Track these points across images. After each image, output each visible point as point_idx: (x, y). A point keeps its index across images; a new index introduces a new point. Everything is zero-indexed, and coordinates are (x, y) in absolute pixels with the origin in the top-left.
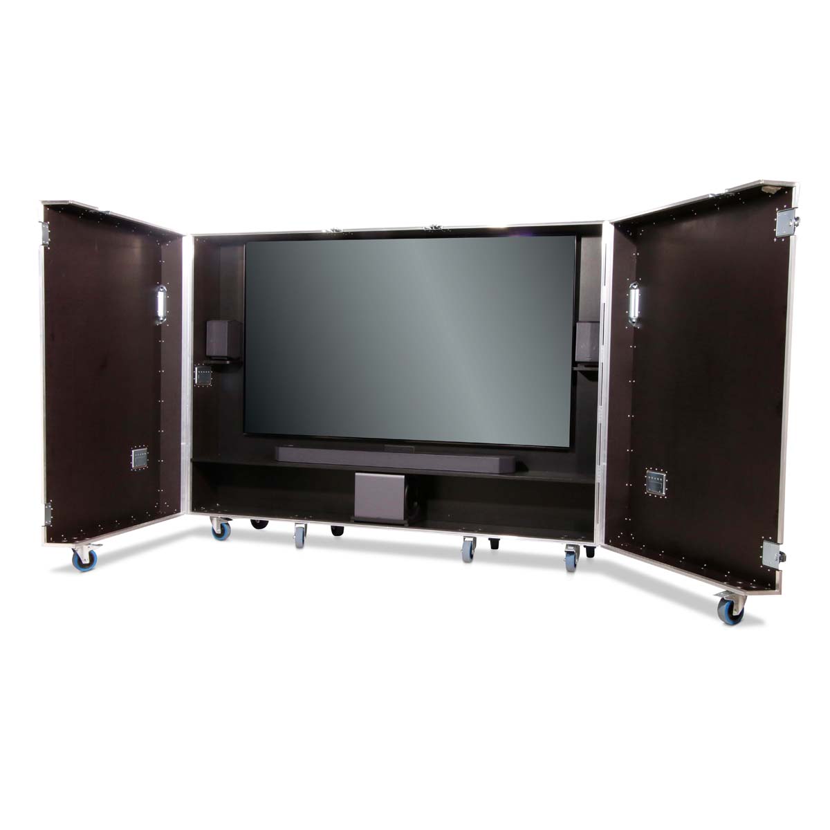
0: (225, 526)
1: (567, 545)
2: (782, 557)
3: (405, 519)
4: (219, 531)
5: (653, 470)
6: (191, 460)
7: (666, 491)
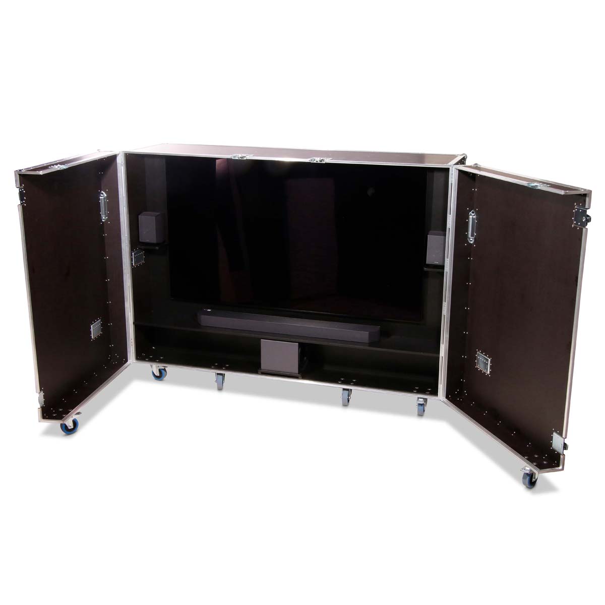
0: (163, 371)
1: (418, 398)
2: (565, 447)
3: (299, 374)
4: (157, 374)
5: (482, 353)
6: (134, 323)
7: (490, 372)
